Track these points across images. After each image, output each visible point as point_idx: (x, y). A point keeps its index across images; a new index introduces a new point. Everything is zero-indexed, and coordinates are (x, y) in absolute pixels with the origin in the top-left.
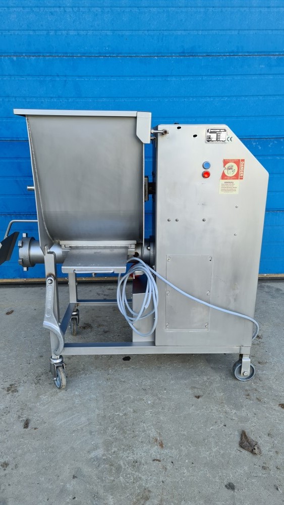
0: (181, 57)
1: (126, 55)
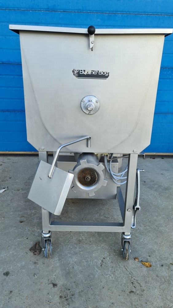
0: (47, 12)
1: (11, 9)
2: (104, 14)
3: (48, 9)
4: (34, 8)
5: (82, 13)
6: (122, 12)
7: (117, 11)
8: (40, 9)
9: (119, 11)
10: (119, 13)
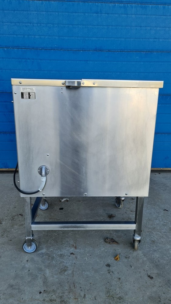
2: (142, 52)
3: (96, 49)
4: (84, 49)
5: (124, 52)
6: (157, 50)
7: (153, 50)
8: (89, 49)
9: (154, 50)
10: (155, 51)
